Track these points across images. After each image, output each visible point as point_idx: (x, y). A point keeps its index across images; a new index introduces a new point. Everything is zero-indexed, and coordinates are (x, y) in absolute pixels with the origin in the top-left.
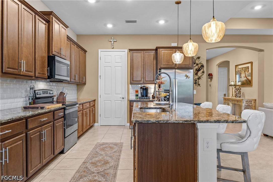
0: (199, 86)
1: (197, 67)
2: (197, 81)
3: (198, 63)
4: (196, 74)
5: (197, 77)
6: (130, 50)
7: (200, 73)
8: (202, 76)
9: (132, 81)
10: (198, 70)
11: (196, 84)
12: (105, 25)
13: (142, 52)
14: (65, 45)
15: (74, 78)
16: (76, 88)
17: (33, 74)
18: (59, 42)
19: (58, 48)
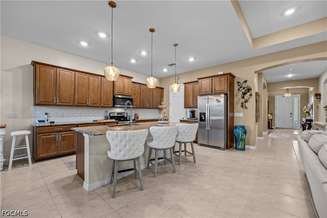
0: (246, 109)
1: (244, 91)
2: (244, 104)
3: (245, 87)
4: (243, 97)
5: (244, 100)
6: (184, 83)
7: (247, 97)
8: (249, 99)
9: (186, 106)
10: (244, 94)
11: (243, 107)
12: (162, 70)
13: (192, 84)
14: (130, 88)
15: (145, 105)
16: (159, 112)
17: (98, 105)
18: (122, 87)
19: (121, 91)
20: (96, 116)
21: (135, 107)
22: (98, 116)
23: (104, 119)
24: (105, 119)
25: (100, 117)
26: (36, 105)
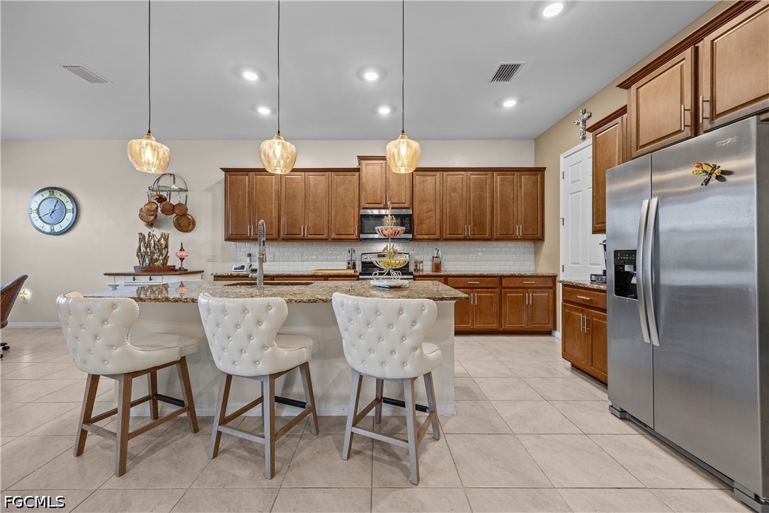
14: (403, 187)
15: (460, 232)
16: (532, 250)
17: (324, 236)
18: (379, 190)
19: (379, 197)
20: (332, 261)
21: (425, 236)
22: (336, 260)
23: (345, 267)
24: (349, 268)
25: (339, 263)
26: (227, 239)
